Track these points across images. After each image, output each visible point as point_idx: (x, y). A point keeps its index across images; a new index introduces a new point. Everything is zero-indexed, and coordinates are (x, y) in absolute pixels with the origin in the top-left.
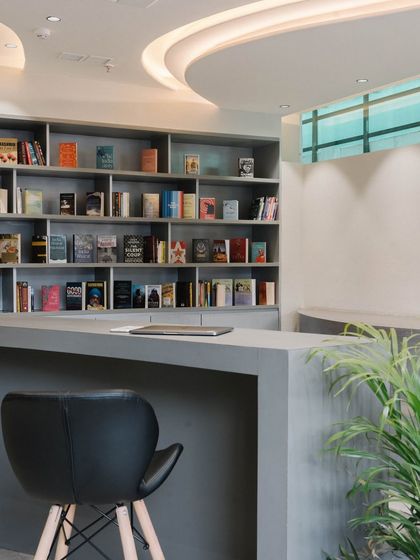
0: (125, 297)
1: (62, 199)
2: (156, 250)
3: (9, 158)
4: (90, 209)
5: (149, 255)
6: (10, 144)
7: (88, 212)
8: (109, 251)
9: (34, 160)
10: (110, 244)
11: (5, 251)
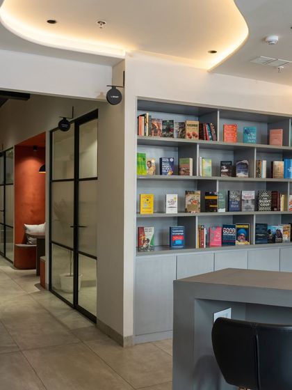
0: (262, 235)
1: (222, 165)
2: (280, 201)
3: (194, 135)
4: (239, 172)
5: (275, 205)
6: (194, 125)
7: (237, 175)
8: (250, 202)
9: (210, 137)
10: (250, 197)
11: (190, 203)
